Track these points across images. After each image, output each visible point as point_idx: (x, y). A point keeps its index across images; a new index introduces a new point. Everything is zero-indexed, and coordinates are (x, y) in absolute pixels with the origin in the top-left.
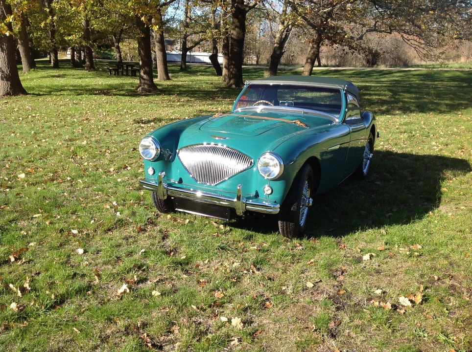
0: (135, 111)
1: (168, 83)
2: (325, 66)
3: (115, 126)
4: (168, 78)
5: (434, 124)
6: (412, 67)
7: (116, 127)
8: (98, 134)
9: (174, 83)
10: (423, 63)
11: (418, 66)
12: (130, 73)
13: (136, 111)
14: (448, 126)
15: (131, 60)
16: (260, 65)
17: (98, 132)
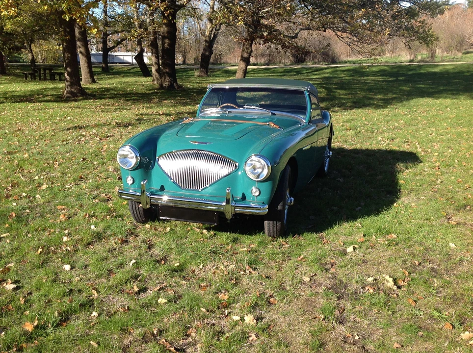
0: (69, 118)
1: (94, 86)
2: (254, 65)
3: (54, 135)
4: (94, 81)
5: (375, 119)
6: (340, 63)
7: (55, 137)
8: (37, 145)
9: (101, 86)
10: (350, 59)
11: (346, 62)
12: (48, 77)
13: (71, 119)
14: (388, 121)
15: (43, 62)
16: (188, 64)
17: (37, 143)
